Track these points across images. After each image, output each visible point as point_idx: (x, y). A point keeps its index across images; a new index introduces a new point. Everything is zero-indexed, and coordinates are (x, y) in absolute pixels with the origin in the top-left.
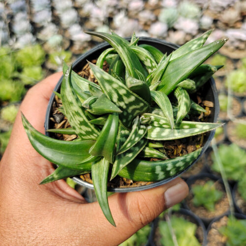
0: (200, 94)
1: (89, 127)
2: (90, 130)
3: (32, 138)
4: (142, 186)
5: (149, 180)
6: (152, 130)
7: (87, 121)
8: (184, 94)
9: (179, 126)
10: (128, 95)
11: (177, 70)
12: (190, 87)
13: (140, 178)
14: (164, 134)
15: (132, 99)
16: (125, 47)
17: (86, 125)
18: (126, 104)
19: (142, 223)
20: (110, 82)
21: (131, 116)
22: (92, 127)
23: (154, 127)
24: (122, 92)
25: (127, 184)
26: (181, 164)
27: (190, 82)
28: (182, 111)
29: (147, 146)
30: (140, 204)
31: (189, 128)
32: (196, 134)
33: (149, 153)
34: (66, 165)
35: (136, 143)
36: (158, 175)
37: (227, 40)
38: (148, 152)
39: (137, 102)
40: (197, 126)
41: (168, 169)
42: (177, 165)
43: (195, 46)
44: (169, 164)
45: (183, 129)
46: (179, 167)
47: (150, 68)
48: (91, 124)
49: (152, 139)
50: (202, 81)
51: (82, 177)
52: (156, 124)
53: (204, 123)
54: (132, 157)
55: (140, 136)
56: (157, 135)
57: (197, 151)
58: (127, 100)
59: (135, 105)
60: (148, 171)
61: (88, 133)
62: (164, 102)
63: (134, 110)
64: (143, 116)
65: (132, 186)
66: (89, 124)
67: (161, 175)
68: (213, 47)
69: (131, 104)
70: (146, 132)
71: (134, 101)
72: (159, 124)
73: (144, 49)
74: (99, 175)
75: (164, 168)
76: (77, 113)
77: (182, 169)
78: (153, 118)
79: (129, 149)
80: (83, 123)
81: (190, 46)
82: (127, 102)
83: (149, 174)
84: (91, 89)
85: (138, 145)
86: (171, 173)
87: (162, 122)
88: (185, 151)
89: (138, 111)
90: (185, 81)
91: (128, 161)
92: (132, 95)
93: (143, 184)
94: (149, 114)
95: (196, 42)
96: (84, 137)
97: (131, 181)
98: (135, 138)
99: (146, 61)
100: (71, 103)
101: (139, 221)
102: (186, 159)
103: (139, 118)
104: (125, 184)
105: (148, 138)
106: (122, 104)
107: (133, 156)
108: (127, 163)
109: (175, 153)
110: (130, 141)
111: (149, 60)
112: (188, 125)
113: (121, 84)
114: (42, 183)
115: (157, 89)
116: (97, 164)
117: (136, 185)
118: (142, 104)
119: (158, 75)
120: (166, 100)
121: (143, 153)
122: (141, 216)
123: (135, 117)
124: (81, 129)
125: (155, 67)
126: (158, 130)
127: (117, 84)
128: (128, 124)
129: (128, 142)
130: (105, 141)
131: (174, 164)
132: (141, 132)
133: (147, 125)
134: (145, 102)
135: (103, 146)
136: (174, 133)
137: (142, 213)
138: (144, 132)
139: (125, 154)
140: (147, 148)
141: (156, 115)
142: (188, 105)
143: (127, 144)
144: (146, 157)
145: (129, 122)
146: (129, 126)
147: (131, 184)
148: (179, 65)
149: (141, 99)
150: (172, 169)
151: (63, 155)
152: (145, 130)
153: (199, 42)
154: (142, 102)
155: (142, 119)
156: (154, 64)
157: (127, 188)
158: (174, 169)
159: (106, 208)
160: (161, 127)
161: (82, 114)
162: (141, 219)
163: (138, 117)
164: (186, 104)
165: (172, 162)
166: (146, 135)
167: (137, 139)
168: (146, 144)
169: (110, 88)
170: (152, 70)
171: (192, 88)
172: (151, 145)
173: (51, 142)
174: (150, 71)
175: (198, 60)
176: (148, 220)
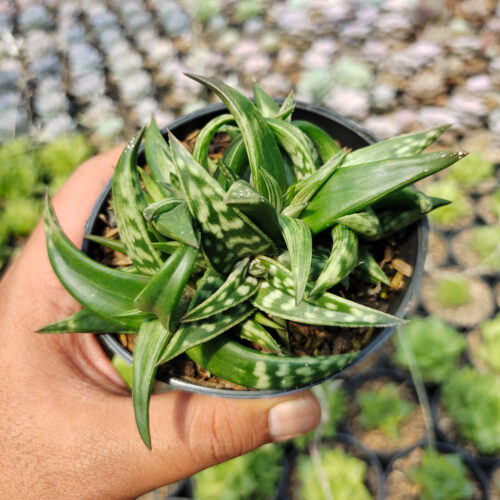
0: (393, 244)
1: (150, 253)
2: (150, 259)
3: (51, 245)
4: (224, 388)
5: (239, 382)
6: (267, 292)
7: (147, 241)
8: (346, 240)
9: (316, 299)
10: (230, 215)
11: (347, 189)
12: (363, 229)
13: (223, 373)
14: (286, 307)
15: (238, 224)
16: (255, 120)
17: (145, 248)
18: (223, 232)
19: (214, 456)
20: (200, 182)
21: (231, 255)
22: (156, 255)
23: (272, 287)
24: (220, 207)
25: (200, 377)
26: (306, 371)
27: (365, 221)
28: (331, 273)
29: (252, 318)
30: (217, 419)
31: (337, 311)
32: (346, 326)
33: (252, 333)
34: (96, 309)
35: (226, 309)
36: (257, 378)
37: (463, 156)
38: (249, 330)
39: (246, 231)
40: (353, 310)
41: (280, 374)
42: (300, 371)
43: (406, 149)
44: (284, 365)
45: (325, 307)
46: (302, 377)
47: (299, 169)
48: (156, 249)
49: (262, 309)
50: (400, 221)
51: (123, 338)
52: (276, 282)
53: (369, 309)
54: (212, 333)
55: (239, 297)
56: (273, 304)
57: (347, 355)
58: (227, 225)
59: (242, 237)
60: (240, 366)
61: (147, 264)
62: (300, 247)
63: (239, 246)
64: (257, 261)
65: (207, 383)
66: (151, 248)
67: (263, 381)
68: (432, 162)
69: (233, 233)
70: (253, 293)
71: (239, 229)
72: (282, 284)
73: (299, 132)
74: (147, 347)
75: (272, 370)
76: (133, 223)
77: (306, 380)
78: (273, 269)
79: (207, 316)
80: (140, 243)
81: (396, 146)
82: (226, 228)
83: (241, 371)
84: (173, 182)
85: (232, 312)
86: (284, 383)
87: (289, 282)
88: (326, 346)
89: (246, 250)
90: (355, 215)
91: (202, 338)
92: (239, 217)
93: (228, 385)
94: (269, 259)
95: (409, 141)
96: (141, 269)
97: (208, 374)
98: (226, 299)
99: (296, 155)
100: (125, 201)
101: (209, 451)
102: (319, 365)
103: (250, 261)
104: (197, 375)
105: (255, 304)
106: (215, 229)
107: (215, 331)
108: (199, 342)
109: (307, 345)
110: (214, 303)
111: (300, 156)
112: (335, 303)
113: (220, 190)
114: (42, 331)
115: (302, 214)
116: (152, 324)
117: (214, 384)
118: (256, 239)
119: (308, 190)
120: (304, 243)
121: (238, 329)
122: (215, 442)
123: (241, 259)
124: (135, 252)
125: (310, 171)
126: (277, 294)
127: (213, 188)
128: (224, 268)
129: (210, 304)
130: (160, 292)
131: (294, 368)
132: (243, 290)
133: (260, 279)
134: (265, 236)
135: (156, 299)
136: (304, 310)
137: (218, 437)
138: (251, 291)
139: (200, 323)
140: (250, 323)
141: (282, 267)
142: (348, 264)
143: (205, 307)
144: (242, 337)
145: (226, 264)
146: (225, 271)
147: (207, 379)
148: (353, 179)
149: (254, 227)
150: (287, 375)
151: (96, 291)
152: (252, 288)
153: (415, 143)
154: (257, 234)
155: (254, 265)
156: (310, 165)
157: (196, 384)
158: (291, 378)
159: (141, 410)
160: (284, 290)
161: (141, 226)
162: (213, 448)
163: (247, 260)
164: (343, 262)
165: (290, 363)
166: (254, 297)
167: (229, 303)
168: (249, 314)
169: (198, 193)
170: (304, 175)
171: (368, 232)
172: (260, 318)
173: (79, 260)
174: (299, 175)
175: (393, 180)
176: (228, 452)
